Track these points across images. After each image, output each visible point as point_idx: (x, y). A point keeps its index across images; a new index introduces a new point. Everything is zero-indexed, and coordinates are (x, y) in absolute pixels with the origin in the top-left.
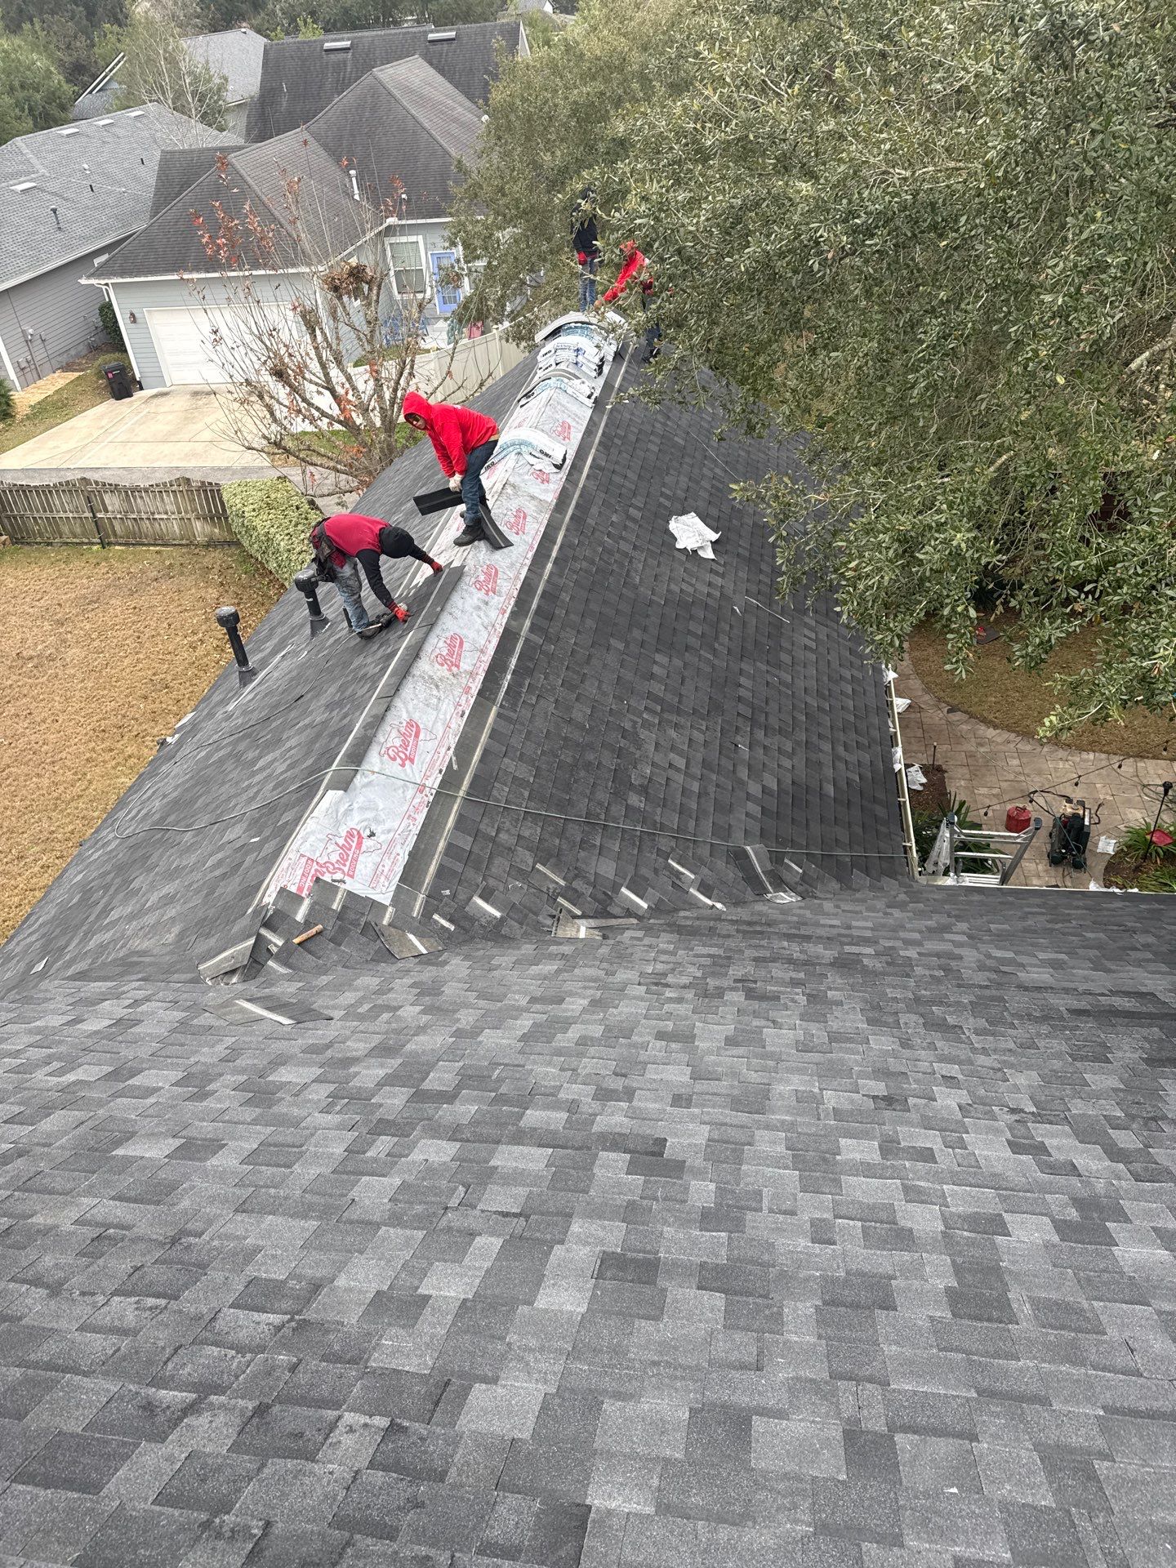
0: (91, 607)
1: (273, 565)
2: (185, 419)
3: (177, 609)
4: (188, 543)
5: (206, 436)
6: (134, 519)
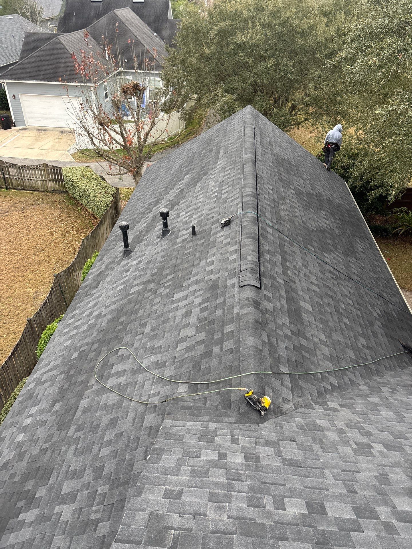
1: (84, 202)
2: (36, 140)
3: (44, 218)
4: (44, 190)
5: (46, 147)
6: (22, 179)
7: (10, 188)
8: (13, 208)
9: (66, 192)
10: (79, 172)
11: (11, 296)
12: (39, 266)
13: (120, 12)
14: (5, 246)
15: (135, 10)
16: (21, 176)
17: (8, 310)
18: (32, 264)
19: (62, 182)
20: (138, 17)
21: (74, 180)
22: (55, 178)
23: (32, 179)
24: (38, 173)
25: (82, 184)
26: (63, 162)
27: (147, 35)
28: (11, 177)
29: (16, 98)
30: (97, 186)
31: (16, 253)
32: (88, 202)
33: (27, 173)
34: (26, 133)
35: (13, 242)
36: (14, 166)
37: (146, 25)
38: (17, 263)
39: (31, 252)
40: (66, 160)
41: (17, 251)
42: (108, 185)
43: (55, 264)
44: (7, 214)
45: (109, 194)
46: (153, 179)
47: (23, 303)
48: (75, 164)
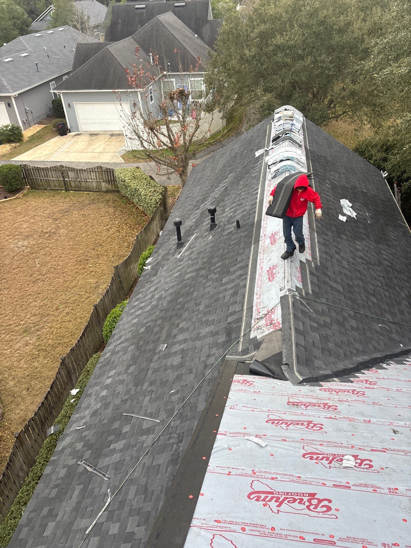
0: (66, 214)
1: (136, 200)
2: (89, 144)
3: (99, 216)
4: (99, 190)
5: (98, 150)
6: (79, 181)
7: (69, 190)
8: (73, 208)
9: (118, 191)
10: (130, 173)
11: (76, 286)
12: (98, 259)
13: (163, 17)
14: (68, 242)
15: (177, 14)
16: (79, 179)
17: (74, 298)
18: (92, 257)
19: (114, 182)
20: (179, 21)
21: (126, 181)
22: (108, 179)
23: (88, 180)
24: (93, 175)
25: (133, 185)
26: (114, 163)
27: (189, 38)
28: (70, 179)
29: (71, 107)
30: (146, 185)
31: (77, 248)
32: (139, 201)
33: (83, 176)
34: (80, 138)
35: (74, 238)
36: (73, 170)
37: (187, 28)
38: (79, 257)
39: (91, 247)
40: (117, 161)
41: (78, 247)
42: (157, 185)
43: (112, 258)
44: (68, 213)
45: (158, 192)
46: (199, 178)
47: (86, 292)
48: (125, 165)
